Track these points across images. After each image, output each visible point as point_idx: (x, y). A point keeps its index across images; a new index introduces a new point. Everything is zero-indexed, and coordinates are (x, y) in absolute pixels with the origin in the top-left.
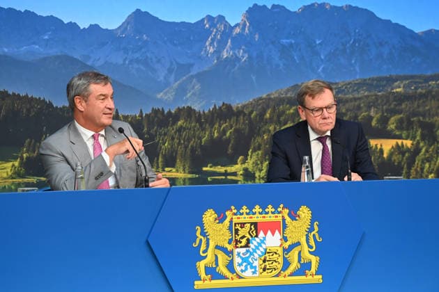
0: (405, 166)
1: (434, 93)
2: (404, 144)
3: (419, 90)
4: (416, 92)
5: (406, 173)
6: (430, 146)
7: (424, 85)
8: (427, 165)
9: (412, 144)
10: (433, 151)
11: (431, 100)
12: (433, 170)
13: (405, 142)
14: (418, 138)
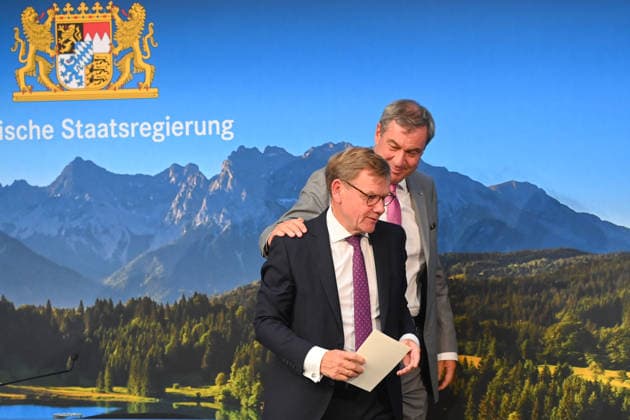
0: (471, 396)
1: (516, 283)
2: (469, 363)
3: (492, 277)
4: (487, 281)
5: (472, 408)
6: (511, 366)
7: (499, 269)
8: (506, 397)
9: (481, 363)
10: (515, 373)
11: (511, 293)
12: (515, 405)
13: (469, 359)
14: (491, 353)
